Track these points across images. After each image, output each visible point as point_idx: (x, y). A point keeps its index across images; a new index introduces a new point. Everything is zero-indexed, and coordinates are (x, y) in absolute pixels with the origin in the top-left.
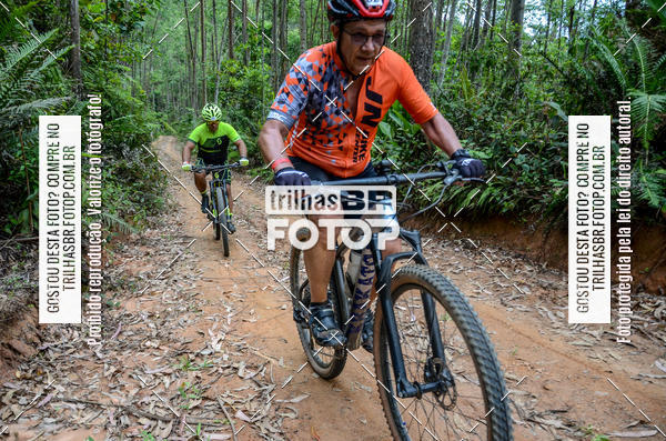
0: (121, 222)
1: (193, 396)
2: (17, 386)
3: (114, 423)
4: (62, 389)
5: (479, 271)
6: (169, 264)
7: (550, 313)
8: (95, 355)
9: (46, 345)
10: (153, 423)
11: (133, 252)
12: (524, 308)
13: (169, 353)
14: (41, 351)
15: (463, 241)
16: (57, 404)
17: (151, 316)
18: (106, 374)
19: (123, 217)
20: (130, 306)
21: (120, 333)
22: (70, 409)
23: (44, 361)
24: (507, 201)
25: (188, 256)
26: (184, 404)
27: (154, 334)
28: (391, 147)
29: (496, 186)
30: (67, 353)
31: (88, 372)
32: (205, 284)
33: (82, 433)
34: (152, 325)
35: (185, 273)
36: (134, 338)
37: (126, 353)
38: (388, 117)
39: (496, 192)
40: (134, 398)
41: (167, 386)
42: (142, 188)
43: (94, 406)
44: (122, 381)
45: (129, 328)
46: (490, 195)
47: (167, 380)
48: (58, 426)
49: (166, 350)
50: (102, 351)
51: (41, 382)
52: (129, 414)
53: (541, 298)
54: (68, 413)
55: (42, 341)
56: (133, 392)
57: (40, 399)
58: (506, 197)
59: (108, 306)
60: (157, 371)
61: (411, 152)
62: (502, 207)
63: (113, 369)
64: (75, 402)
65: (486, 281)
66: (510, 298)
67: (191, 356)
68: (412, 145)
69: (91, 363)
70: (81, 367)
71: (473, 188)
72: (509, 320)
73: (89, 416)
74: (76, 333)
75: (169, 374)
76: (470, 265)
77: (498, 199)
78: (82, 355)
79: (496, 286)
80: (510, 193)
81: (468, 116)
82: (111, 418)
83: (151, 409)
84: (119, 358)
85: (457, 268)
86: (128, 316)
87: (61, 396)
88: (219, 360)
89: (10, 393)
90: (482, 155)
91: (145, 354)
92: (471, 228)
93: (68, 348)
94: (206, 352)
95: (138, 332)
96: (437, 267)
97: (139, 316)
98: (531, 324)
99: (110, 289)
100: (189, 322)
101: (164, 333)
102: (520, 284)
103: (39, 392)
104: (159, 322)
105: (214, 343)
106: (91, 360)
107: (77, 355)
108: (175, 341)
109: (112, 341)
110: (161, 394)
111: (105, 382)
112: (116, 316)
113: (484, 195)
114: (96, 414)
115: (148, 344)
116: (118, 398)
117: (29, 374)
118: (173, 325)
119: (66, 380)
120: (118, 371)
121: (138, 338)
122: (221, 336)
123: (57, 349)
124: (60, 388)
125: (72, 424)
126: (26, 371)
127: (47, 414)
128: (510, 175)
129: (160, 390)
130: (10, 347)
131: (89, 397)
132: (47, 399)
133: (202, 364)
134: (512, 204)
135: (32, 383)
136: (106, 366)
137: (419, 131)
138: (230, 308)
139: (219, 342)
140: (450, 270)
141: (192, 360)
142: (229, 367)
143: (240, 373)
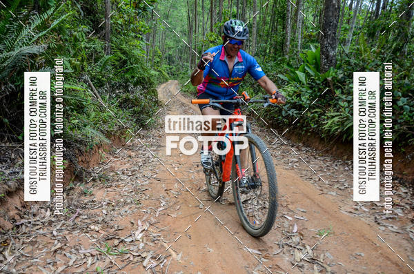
12: (396, 228)
47: (90, 261)
60: (88, 251)
67: (117, 242)
68: (320, 89)
94: (129, 240)
102: (394, 205)
105: (138, 233)
122: (146, 226)
137: (326, 80)
138: (164, 203)
139: (142, 231)
140: (337, 186)
141: (116, 246)
142: (139, 255)
143: (145, 263)
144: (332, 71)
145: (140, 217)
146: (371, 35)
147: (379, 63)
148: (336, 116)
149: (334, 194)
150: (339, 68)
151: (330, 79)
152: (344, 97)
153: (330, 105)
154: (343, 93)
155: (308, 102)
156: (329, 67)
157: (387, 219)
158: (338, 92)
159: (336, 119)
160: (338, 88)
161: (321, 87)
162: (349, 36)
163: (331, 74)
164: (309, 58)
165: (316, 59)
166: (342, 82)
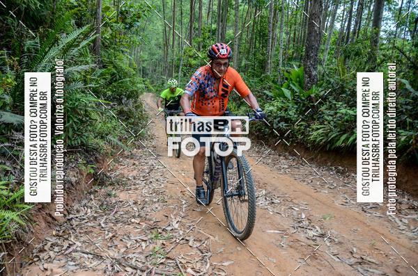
0: (120, 143)
1: (159, 256)
2: (53, 240)
3: (110, 269)
4: (80, 244)
6: (147, 171)
7: (397, 220)
8: (100, 225)
9: (71, 216)
10: (135, 271)
11: (125, 162)
12: (378, 214)
13: (145, 227)
14: (68, 220)
15: (336, 168)
16: (76, 254)
17: (135, 203)
18: (107, 237)
19: (120, 140)
20: (122, 196)
21: (116, 212)
22: (84, 257)
23: (69, 226)
25: (159, 167)
26: (154, 261)
27: (137, 214)
28: (290, 105)
30: (83, 222)
31: (95, 235)
32: (170, 185)
33: (90, 273)
34: (135, 209)
35: (157, 178)
36: (124, 216)
37: (119, 225)
38: (289, 86)
40: (123, 254)
41: (144, 248)
42: (133, 124)
43: (98, 257)
44: (116, 242)
45: (122, 209)
46: (356, 139)
47: (144, 244)
48: (76, 268)
49: (144, 225)
50: (104, 223)
51: (67, 239)
52: (120, 264)
54: (83, 260)
55: (69, 213)
56: (123, 250)
57: (66, 250)
59: (109, 195)
60: (137, 238)
61: (303, 109)
63: (111, 235)
64: (87, 253)
65: (352, 195)
66: (369, 207)
67: (160, 230)
68: (304, 104)
69: (97, 230)
70: (91, 232)
71: (344, 133)
73: (95, 263)
74: (89, 210)
75: (145, 241)
76: (341, 183)
78: (92, 224)
81: (342, 87)
82: (109, 266)
83: (133, 262)
84: (115, 228)
85: (332, 185)
86: (121, 202)
87: (79, 249)
88: (176, 234)
89: (49, 244)
91: (131, 227)
92: (341, 160)
93: (84, 219)
94: (169, 228)
95: (127, 213)
97: (127, 202)
98: (383, 225)
99: (111, 185)
100: (159, 208)
101: (143, 214)
103: (66, 245)
104: (140, 207)
105: (174, 223)
106: (98, 227)
107: (89, 224)
108: (150, 220)
109: (111, 217)
110: (140, 253)
111: (105, 242)
112: (114, 201)
113: (352, 139)
114: (99, 262)
115: (133, 220)
116: (113, 253)
117: (61, 234)
118: (149, 210)
119: (82, 239)
120: (113, 236)
121: (126, 216)
122: (179, 219)
123: (77, 219)
124: (78, 244)
125: (84, 267)
126: (59, 231)
127: (70, 259)
129: (139, 250)
130: (50, 215)
131: (96, 251)
132: (70, 250)
133: (166, 236)
135: (62, 239)
136: (106, 232)
137: (310, 96)
139: (177, 222)
141: (160, 233)
142: (183, 239)
143: (190, 243)
144: (314, 89)
148: (321, 128)
150: (321, 86)
151: (313, 95)
152: (327, 112)
155: (296, 116)
156: (312, 85)
157: (371, 208)
161: (305, 102)
163: (315, 91)
164: (293, 77)
165: (299, 77)
166: (325, 99)
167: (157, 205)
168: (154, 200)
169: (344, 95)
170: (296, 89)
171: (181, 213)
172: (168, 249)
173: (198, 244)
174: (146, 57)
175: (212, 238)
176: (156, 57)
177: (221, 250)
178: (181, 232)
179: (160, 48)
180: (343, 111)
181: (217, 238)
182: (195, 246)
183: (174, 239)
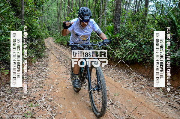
5: (129, 80)
6: (40, 72)
7: (149, 95)
8: (5, 100)
12: (142, 92)
13: (28, 101)
15: (126, 70)
17: (28, 88)
18: (6, 106)
21: (16, 93)
24: (140, 58)
25: (46, 70)
29: (136, 54)
32: (47, 79)
36: (20, 95)
37: (15, 100)
39: (136, 56)
41: (23, 112)
44: (10, 109)
46: (135, 57)
47: (24, 110)
49: (28, 99)
50: (8, 99)
53: (147, 89)
58: (139, 57)
60: (22, 106)
62: (138, 60)
65: (131, 83)
66: (138, 89)
67: (34, 102)
68: (113, 41)
69: (3, 103)
71: (130, 54)
72: (136, 96)
75: (25, 108)
76: (127, 77)
77: (137, 58)
79: (134, 84)
80: (141, 56)
81: (130, 33)
84: (12, 101)
85: (123, 78)
88: (42, 104)
90: (133, 45)
91: (21, 100)
94: (39, 101)
96: (117, 77)
98: (143, 98)
100: (38, 91)
101: (29, 94)
102: (141, 84)
105: (43, 98)
106: (3, 101)
108: (31, 97)
109: (12, 96)
111: (5, 110)
113: (133, 57)
115: (23, 97)
120: (10, 106)
122: (46, 96)
128: (141, 51)
129: (21, 113)
133: (37, 105)
134: (141, 60)
136: (7, 104)
137: (116, 38)
138: (52, 87)
140: (120, 78)
141: (34, 104)
142: (45, 106)
143: (47, 109)
145: (43, 92)
146: (133, 20)
147: (136, 32)
149: (120, 81)
150: (121, 33)
151: (117, 37)
152: (123, 44)
153: (117, 48)
154: (122, 43)
156: (117, 33)
158: (121, 43)
159: (120, 53)
160: (121, 41)
162: (125, 21)
163: (118, 35)
164: (109, 29)
165: (112, 29)
166: (122, 39)
167: (37, 89)
168: (37, 86)
169: (130, 37)
170: (110, 35)
171: (48, 93)
172: (35, 112)
173: (51, 109)
174: (50, 21)
175: (59, 105)
176: (55, 21)
177: (62, 112)
178: (45, 103)
179: (56, 17)
180: (129, 44)
181: (61, 105)
182: (49, 110)
183: (40, 107)
